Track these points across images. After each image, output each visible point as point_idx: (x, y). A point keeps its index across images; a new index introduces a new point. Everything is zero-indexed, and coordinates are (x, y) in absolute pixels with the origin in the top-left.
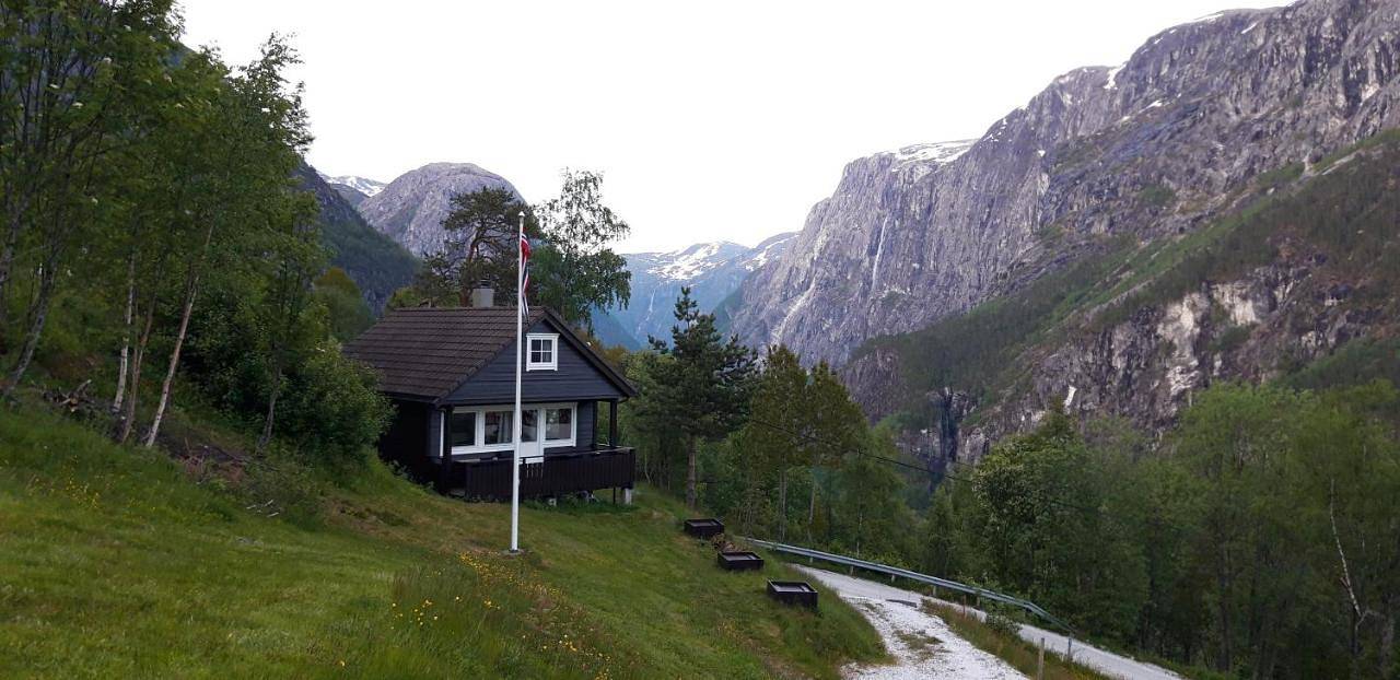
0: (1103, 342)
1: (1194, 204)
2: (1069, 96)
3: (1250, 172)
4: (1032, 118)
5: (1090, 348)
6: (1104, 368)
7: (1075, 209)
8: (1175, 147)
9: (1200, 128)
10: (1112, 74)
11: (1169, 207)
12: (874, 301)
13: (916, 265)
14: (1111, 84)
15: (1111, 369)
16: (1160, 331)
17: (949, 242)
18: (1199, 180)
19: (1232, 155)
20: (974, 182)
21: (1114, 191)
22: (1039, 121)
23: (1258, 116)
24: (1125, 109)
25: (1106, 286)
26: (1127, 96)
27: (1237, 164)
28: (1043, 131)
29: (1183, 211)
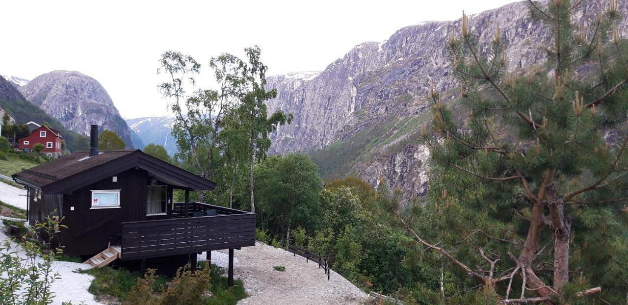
0: (391, 160)
1: (421, 102)
2: (361, 54)
3: (444, 89)
4: (346, 62)
5: (386, 163)
6: (392, 172)
7: (370, 103)
8: (412, 77)
9: (422, 70)
10: (380, 46)
11: (411, 103)
12: (278, 141)
13: (297, 125)
14: (380, 50)
15: (395, 172)
16: (415, 156)
17: (311, 115)
18: (423, 92)
19: (436, 82)
20: (322, 90)
21: (387, 95)
22: (349, 64)
23: (445, 66)
24: (388, 60)
25: (387, 136)
26: (389, 55)
27: (438, 85)
28: (350, 68)
29: (417, 105)
